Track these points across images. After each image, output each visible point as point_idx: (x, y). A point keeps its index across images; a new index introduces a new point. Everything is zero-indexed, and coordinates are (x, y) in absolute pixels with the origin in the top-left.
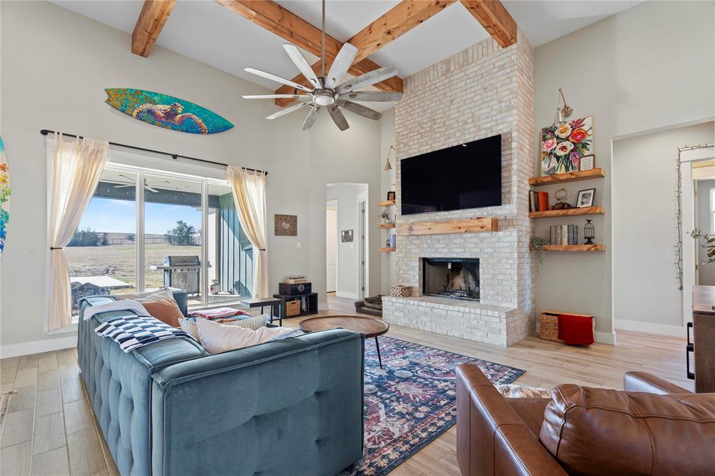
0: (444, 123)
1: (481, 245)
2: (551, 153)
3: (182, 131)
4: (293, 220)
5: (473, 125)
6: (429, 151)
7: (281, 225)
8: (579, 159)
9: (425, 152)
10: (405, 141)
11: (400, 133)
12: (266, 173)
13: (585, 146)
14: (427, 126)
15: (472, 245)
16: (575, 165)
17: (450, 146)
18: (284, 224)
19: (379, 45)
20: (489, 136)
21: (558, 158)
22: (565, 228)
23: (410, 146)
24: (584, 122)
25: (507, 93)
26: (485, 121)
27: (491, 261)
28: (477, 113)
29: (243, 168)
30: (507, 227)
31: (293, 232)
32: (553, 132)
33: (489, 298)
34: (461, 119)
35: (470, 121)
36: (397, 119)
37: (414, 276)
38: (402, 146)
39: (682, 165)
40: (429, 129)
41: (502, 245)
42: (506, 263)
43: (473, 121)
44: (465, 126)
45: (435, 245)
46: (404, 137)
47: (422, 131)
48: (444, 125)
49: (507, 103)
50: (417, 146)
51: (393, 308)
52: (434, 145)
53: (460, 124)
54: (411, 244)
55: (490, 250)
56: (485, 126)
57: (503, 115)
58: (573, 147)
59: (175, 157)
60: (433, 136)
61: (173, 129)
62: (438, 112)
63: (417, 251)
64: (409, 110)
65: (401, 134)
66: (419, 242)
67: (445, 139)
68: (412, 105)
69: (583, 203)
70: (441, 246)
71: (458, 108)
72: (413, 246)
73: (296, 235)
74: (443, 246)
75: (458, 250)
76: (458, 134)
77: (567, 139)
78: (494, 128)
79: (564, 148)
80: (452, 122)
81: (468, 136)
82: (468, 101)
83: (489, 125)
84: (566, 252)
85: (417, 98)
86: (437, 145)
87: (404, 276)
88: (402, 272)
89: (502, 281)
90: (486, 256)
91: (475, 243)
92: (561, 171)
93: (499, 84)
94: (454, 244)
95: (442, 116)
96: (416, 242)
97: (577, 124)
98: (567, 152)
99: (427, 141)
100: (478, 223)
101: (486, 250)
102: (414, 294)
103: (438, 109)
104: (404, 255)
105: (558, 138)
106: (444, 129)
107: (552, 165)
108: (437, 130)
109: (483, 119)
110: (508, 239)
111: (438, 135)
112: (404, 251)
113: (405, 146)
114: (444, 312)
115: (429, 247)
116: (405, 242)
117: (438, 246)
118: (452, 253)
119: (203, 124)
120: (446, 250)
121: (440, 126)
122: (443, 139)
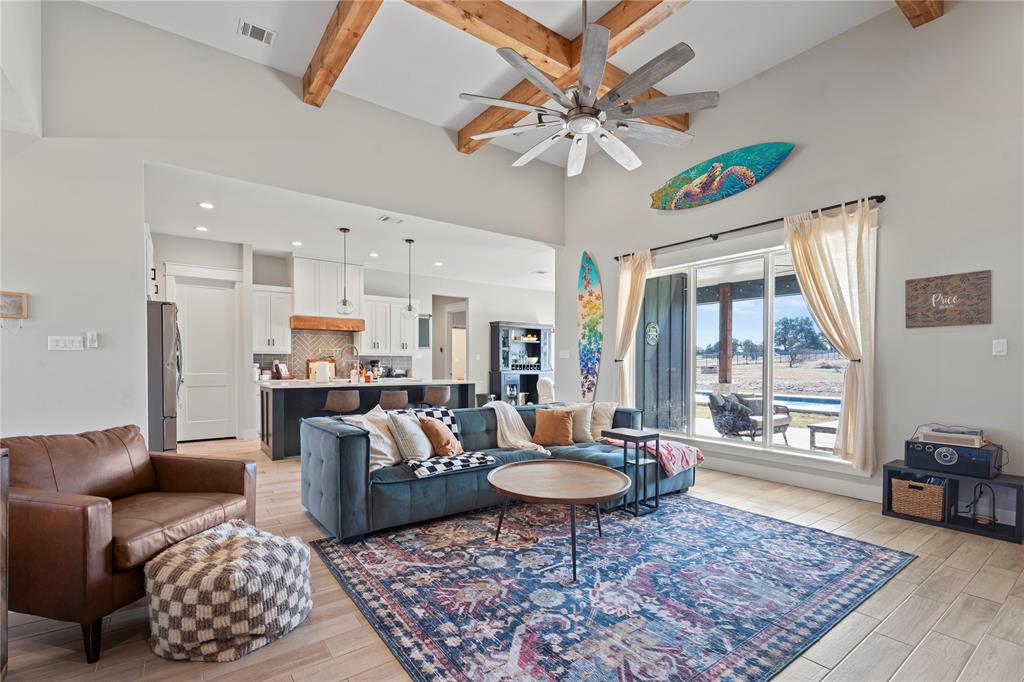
3: (723, 198)
7: (927, 301)
18: (935, 297)
59: (715, 237)
61: (712, 201)
73: (987, 322)
119: (749, 172)
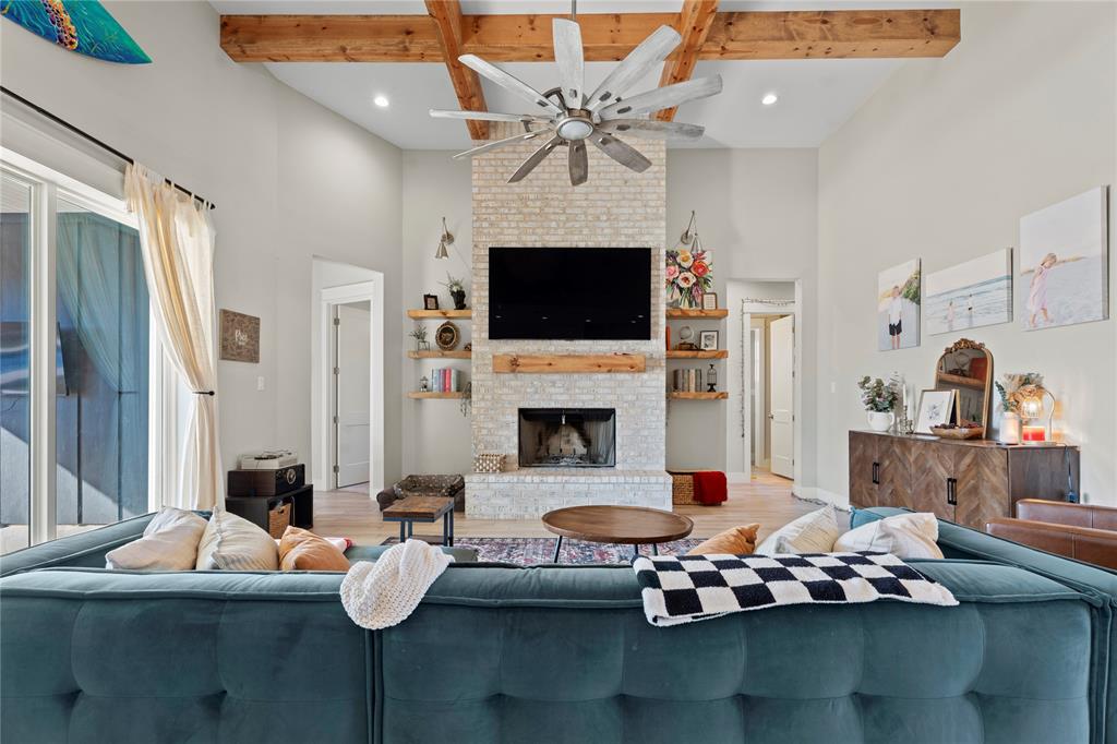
0: (564, 208)
1: (619, 391)
2: (673, 282)
4: (251, 325)
5: (607, 224)
6: (538, 245)
7: (233, 334)
8: (702, 295)
9: (530, 245)
10: (493, 218)
11: (482, 201)
12: (213, 207)
13: (706, 281)
14: (535, 207)
15: (606, 391)
16: (699, 301)
17: (574, 246)
18: (238, 333)
19: (539, 56)
20: (631, 245)
21: (681, 290)
22: (693, 372)
23: (502, 229)
24: (705, 255)
25: (654, 196)
26: (625, 224)
27: (632, 412)
28: (615, 210)
29: (168, 182)
30: (653, 368)
31: (252, 356)
32: (675, 258)
33: (629, 461)
34: (591, 211)
35: (605, 218)
36: (475, 176)
37: (508, 438)
38: (485, 224)
39: (745, 316)
40: (538, 211)
41: (648, 390)
42: (652, 414)
43: (608, 219)
44: (597, 223)
45: (547, 390)
46: (490, 211)
47: (526, 210)
48: (564, 212)
49: (655, 210)
50: (516, 232)
51: (490, 493)
52: (547, 238)
53: (590, 218)
54: (504, 385)
55: (630, 398)
56: (626, 231)
57: (650, 223)
58: (694, 280)
60: (545, 224)
62: (553, 190)
63: (515, 397)
64: (500, 170)
65: (483, 205)
66: (519, 383)
67: (566, 234)
68: (506, 163)
69: (706, 346)
70: (557, 390)
71: (587, 194)
72: (506, 390)
73: (257, 362)
74: (562, 390)
75: (584, 397)
76: (585, 231)
77: (689, 270)
78: (637, 237)
79: (686, 279)
80: (577, 211)
81: (600, 239)
82: (601, 190)
83: (630, 231)
84: (695, 400)
85: (516, 156)
86: (553, 238)
87: (489, 438)
88: (484, 432)
89: (646, 437)
90: (625, 405)
91: (610, 388)
92: (685, 306)
93: (645, 182)
94: (579, 388)
95: (561, 197)
96: (513, 383)
97: (698, 257)
98: (690, 286)
99: (534, 229)
100: (625, 361)
101: (626, 398)
102: (509, 467)
103: (555, 186)
104: (489, 404)
105: (680, 265)
106: (563, 218)
107: (675, 297)
108: (552, 217)
109: (623, 221)
110: (654, 383)
111: (554, 224)
112: (489, 397)
113: (492, 225)
114: (585, 488)
115: (536, 392)
116: (491, 383)
117: (553, 390)
118: (575, 401)
119: (67, 17)
120: (565, 397)
121: (557, 210)
122: (561, 232)
